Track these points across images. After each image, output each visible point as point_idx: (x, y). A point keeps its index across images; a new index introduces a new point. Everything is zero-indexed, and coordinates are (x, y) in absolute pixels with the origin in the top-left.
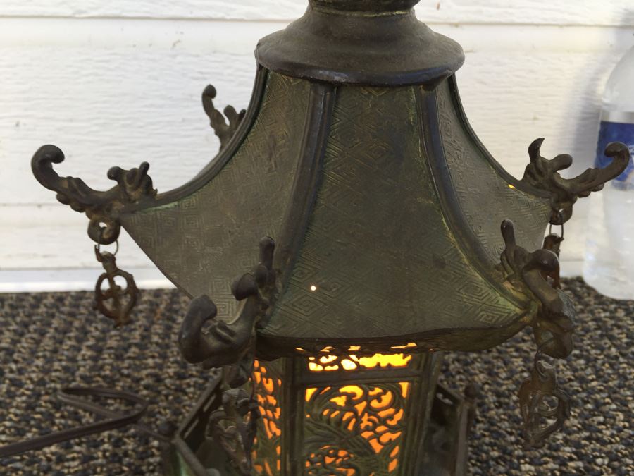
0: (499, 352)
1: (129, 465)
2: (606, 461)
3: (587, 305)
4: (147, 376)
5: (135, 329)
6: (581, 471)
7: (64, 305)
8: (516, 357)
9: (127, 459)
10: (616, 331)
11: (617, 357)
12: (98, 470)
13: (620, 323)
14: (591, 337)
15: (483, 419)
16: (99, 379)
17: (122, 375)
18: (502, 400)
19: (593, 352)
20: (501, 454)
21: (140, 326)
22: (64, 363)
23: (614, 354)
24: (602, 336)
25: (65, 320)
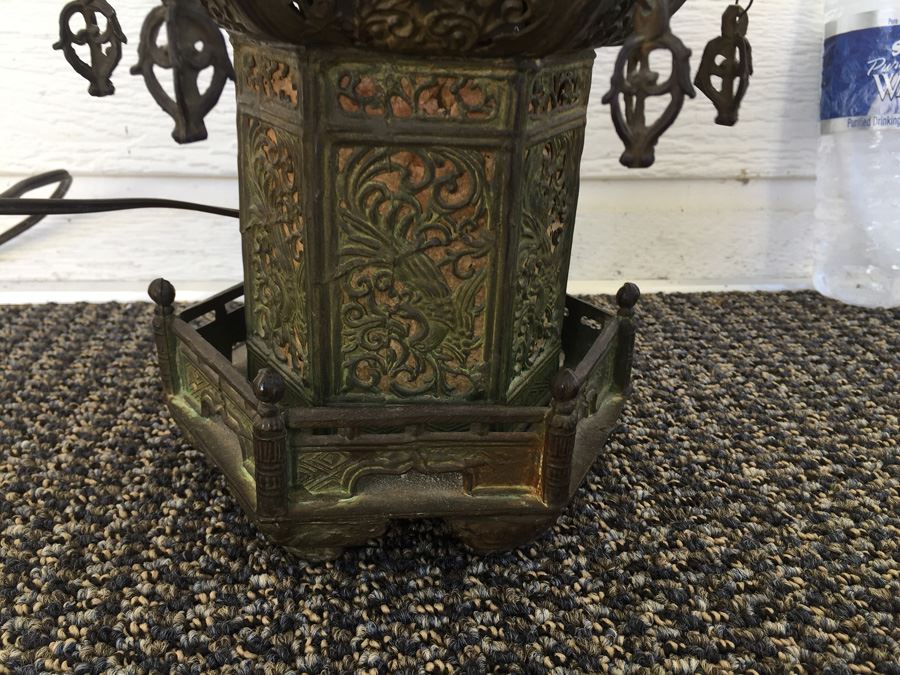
0: (698, 358)
1: (98, 478)
2: (879, 465)
3: (825, 313)
4: (143, 385)
5: (130, 339)
6: (840, 476)
7: (19, 316)
8: (723, 363)
9: (96, 471)
10: (870, 338)
11: (877, 363)
12: (45, 482)
13: (876, 330)
14: (834, 344)
15: (679, 424)
16: (61, 387)
17: (102, 385)
18: (706, 402)
19: (840, 358)
20: (709, 458)
21: (137, 337)
22: (7, 372)
23: (872, 359)
24: (850, 343)
25: (17, 331)
